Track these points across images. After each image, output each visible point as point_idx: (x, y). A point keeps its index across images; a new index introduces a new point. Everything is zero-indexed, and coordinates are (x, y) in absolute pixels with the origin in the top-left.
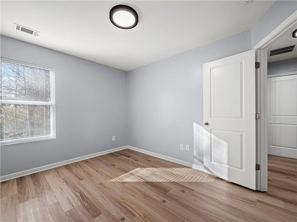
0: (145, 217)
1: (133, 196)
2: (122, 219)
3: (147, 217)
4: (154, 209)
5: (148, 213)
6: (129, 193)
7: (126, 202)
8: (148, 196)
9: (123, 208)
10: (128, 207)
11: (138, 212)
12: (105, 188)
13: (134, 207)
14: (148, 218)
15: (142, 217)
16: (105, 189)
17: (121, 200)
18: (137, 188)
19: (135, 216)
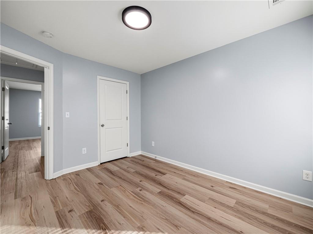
0: (125, 191)
1: (131, 207)
2: (141, 190)
4: (116, 195)
5: (122, 193)
6: (136, 210)
7: (138, 201)
8: (115, 206)
9: (141, 196)
10: (137, 197)
11: (129, 194)
12: (166, 219)
13: (132, 197)
14: (122, 190)
15: (128, 191)
16: (166, 217)
17: (143, 202)
18: (124, 217)
19: (132, 192)
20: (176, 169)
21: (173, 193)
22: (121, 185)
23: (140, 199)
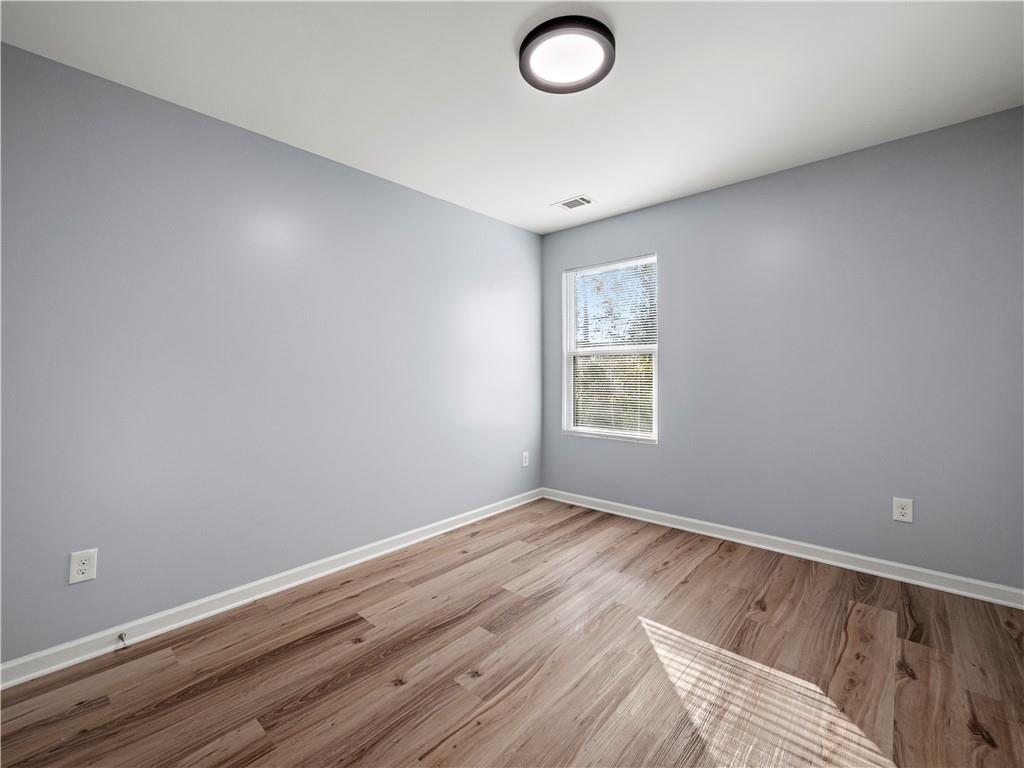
0: (479, 724)
2: (477, 673)
3: (480, 730)
4: (514, 750)
5: (497, 731)
7: (542, 672)
9: (514, 669)
10: (522, 678)
13: (524, 692)
14: (476, 732)
15: (480, 714)
19: (485, 699)
20: (320, 593)
21: (497, 605)
22: (421, 753)
23: (531, 669)
